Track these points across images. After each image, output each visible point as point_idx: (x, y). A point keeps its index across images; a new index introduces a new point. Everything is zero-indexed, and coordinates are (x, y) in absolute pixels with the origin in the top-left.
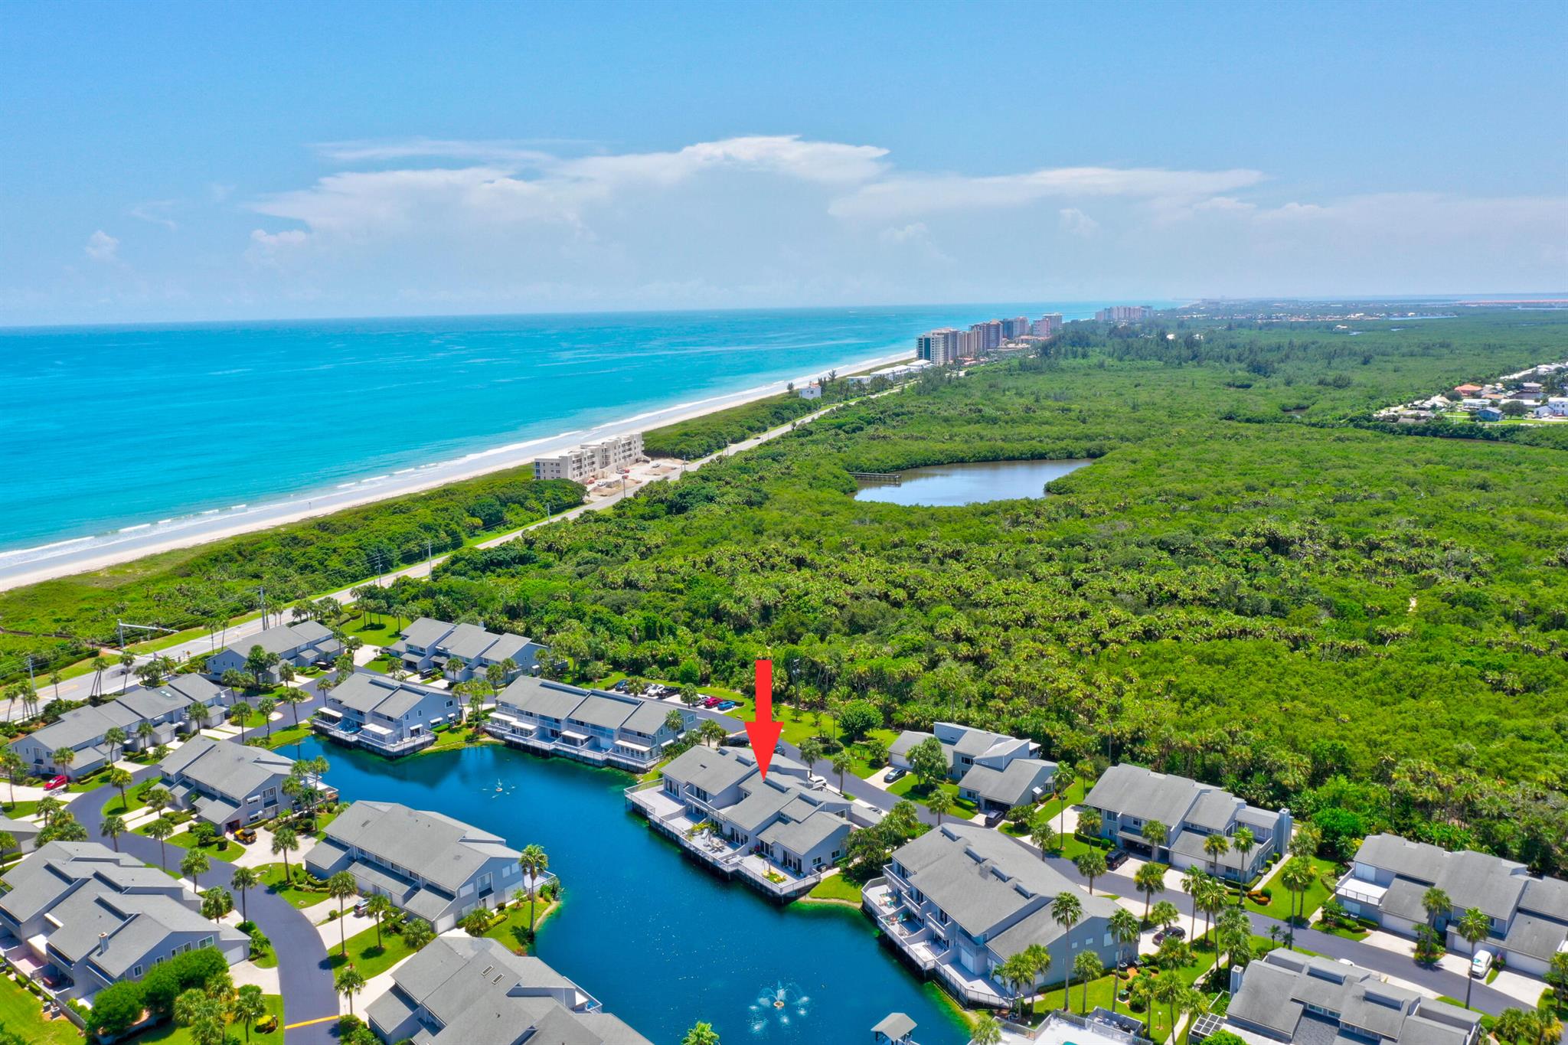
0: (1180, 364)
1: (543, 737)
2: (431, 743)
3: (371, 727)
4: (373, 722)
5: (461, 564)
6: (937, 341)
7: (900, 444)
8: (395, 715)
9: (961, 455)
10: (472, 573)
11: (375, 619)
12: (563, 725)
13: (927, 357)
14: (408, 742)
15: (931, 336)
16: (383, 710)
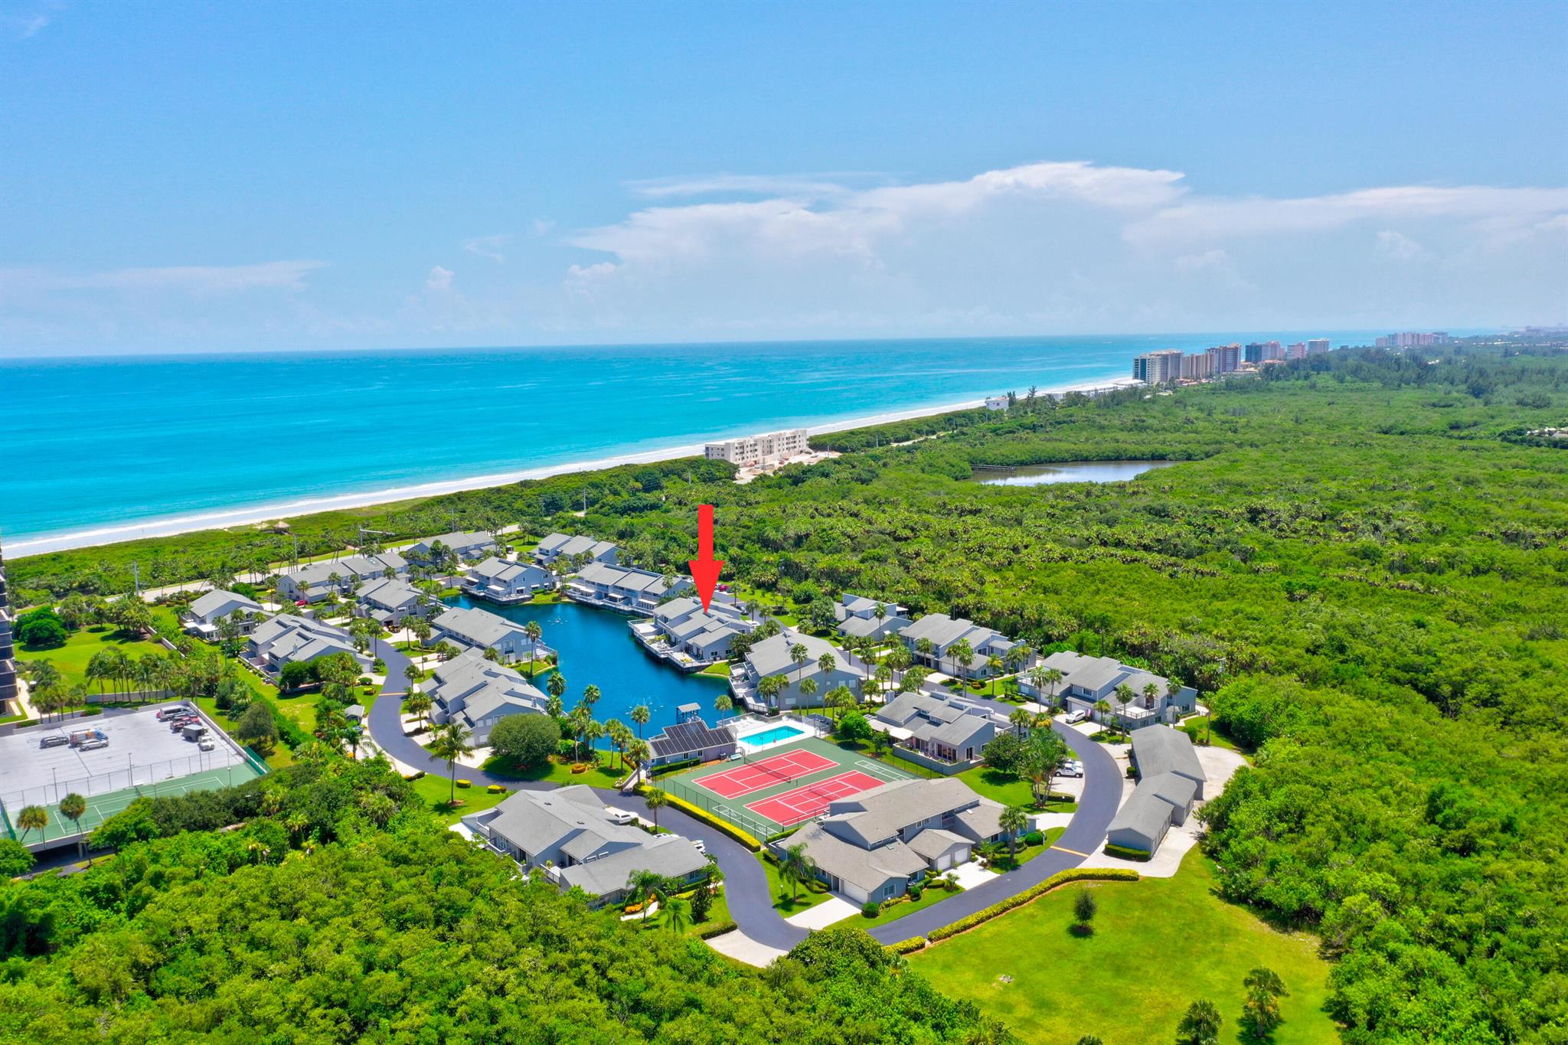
0: (1399, 386)
1: (599, 598)
2: (529, 599)
3: (494, 587)
4: (495, 584)
5: (606, 508)
6: (1153, 362)
7: (1037, 443)
8: (507, 579)
9: (1085, 454)
10: (613, 515)
11: (532, 539)
12: (610, 589)
13: (1143, 377)
14: (514, 597)
15: (1148, 357)
16: (502, 577)
